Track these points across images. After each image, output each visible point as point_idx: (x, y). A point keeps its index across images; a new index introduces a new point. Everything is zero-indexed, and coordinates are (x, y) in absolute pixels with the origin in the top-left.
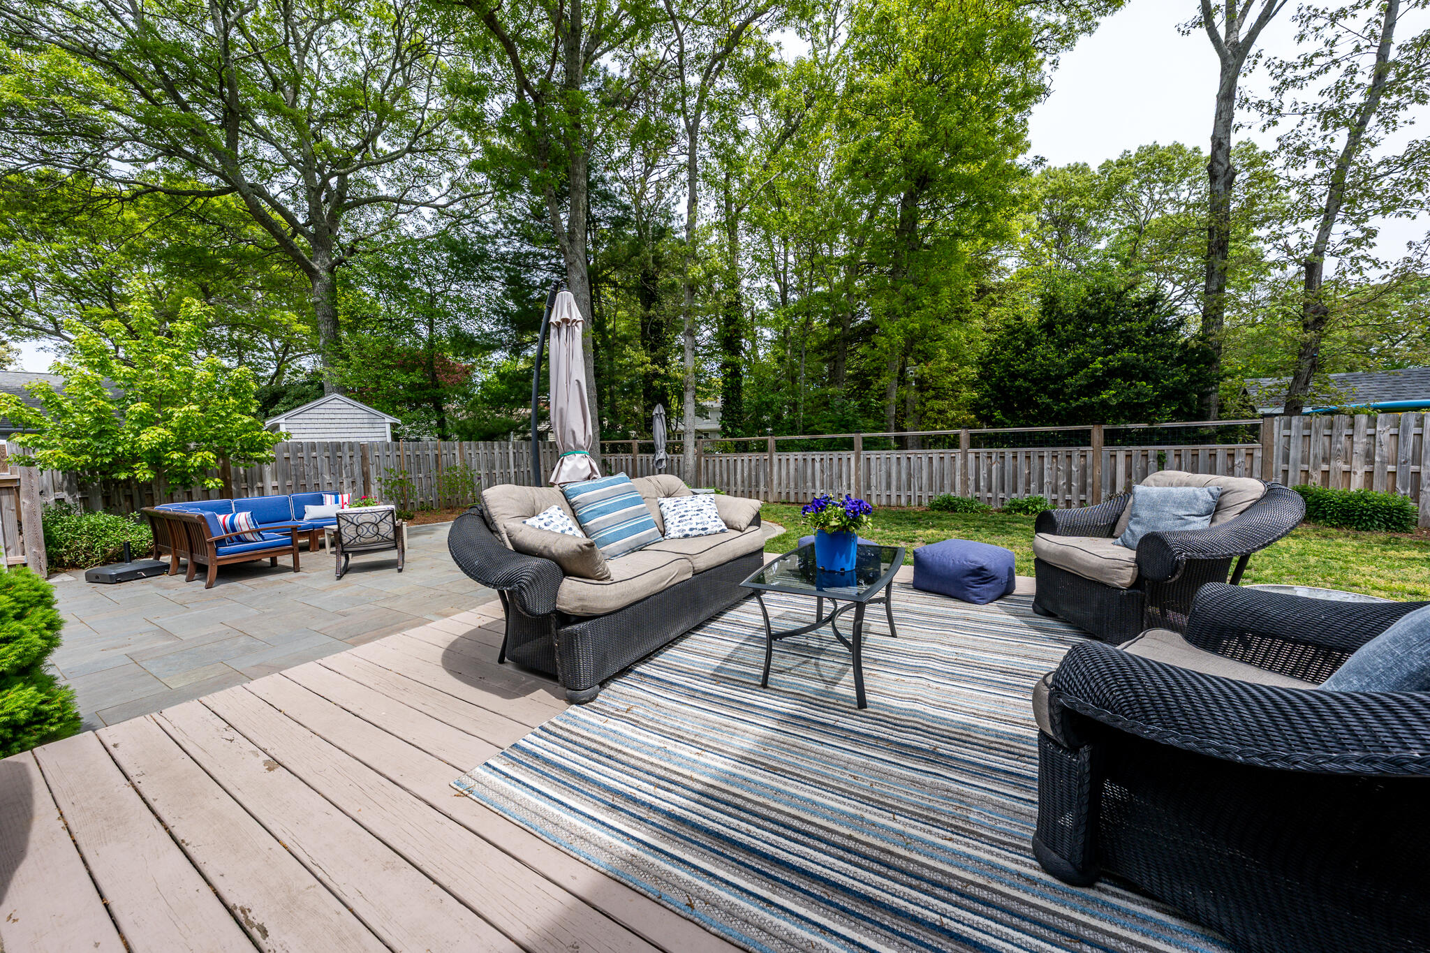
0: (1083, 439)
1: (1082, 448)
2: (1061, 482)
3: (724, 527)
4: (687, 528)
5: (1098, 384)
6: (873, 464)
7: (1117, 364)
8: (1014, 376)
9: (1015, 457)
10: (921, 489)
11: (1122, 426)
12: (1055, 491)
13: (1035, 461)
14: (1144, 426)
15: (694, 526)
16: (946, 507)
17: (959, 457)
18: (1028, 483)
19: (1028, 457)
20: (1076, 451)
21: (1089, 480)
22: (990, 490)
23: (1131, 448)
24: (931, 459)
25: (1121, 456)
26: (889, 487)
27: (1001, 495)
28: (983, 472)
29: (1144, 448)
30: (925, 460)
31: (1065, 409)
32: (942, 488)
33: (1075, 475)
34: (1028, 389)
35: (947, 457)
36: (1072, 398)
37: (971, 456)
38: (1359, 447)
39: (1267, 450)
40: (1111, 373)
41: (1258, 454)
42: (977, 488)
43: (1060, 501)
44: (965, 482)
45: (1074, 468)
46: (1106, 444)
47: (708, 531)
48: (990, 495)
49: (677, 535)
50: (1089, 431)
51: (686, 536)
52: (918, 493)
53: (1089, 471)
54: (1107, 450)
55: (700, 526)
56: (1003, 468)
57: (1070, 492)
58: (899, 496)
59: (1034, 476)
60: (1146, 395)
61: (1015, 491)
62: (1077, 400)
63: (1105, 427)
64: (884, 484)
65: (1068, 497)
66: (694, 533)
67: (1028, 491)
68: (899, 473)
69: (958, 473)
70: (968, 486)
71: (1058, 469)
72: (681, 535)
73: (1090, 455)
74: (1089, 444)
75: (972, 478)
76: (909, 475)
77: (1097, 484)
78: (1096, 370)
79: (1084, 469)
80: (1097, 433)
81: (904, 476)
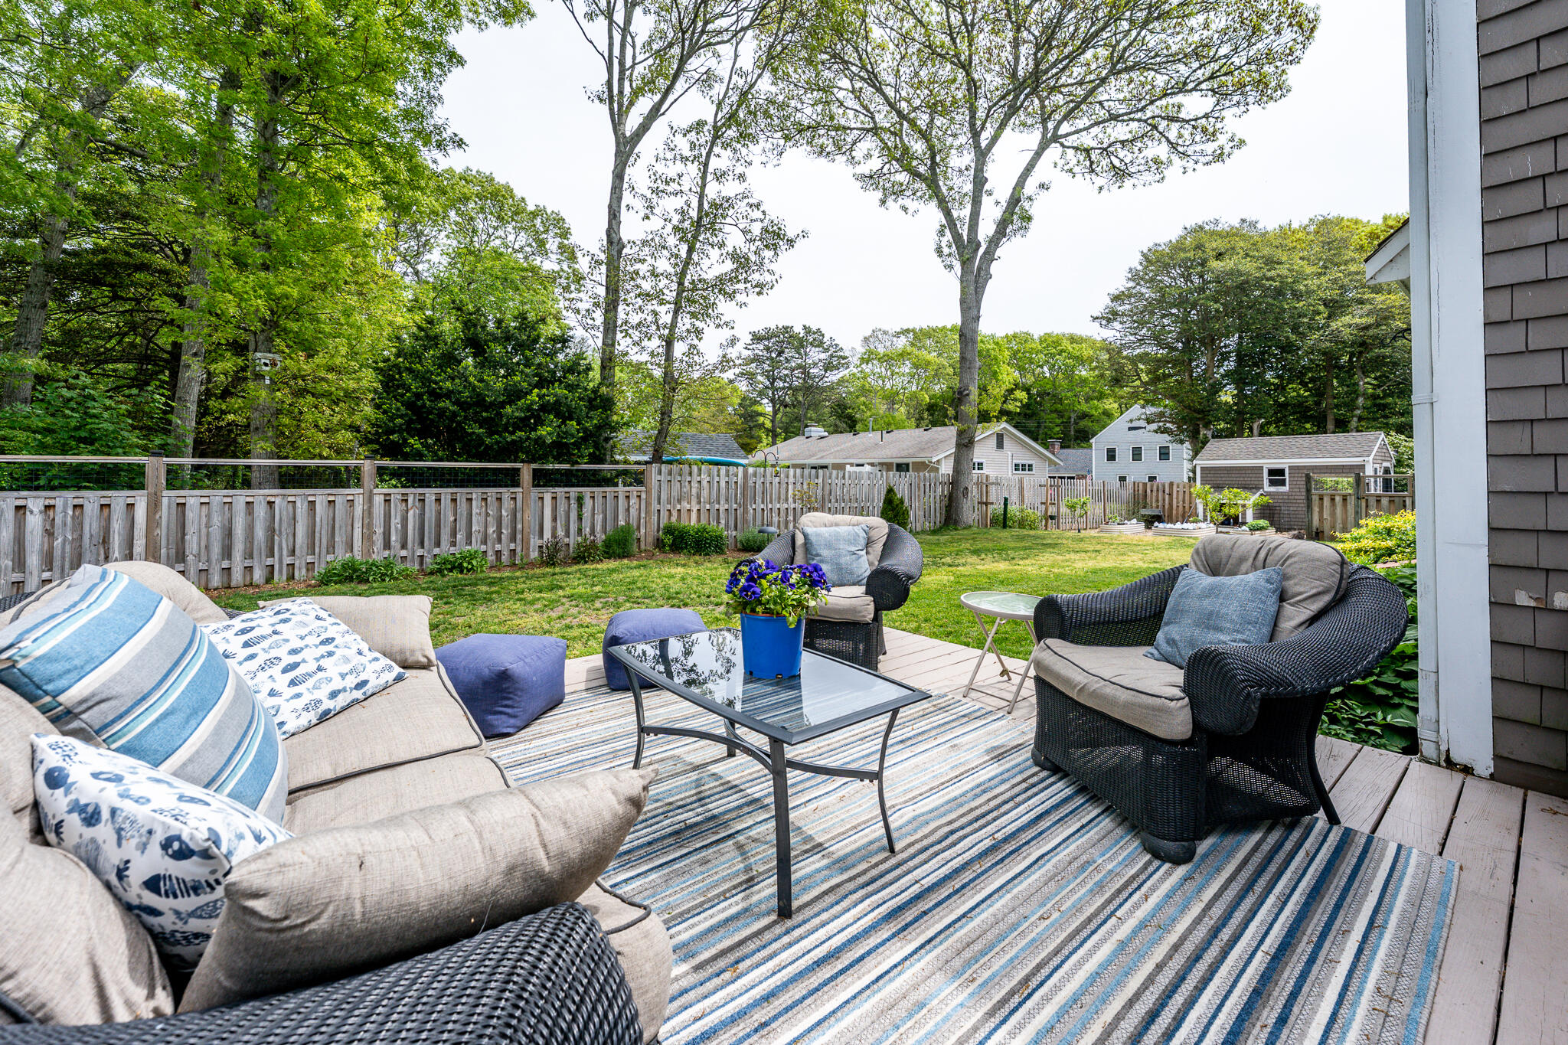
0: (511, 479)
1: (512, 490)
2: (491, 530)
3: (397, 670)
4: (322, 694)
5: (534, 418)
6: (191, 515)
7: (552, 399)
8: (436, 395)
9: (438, 500)
10: (293, 553)
11: (551, 466)
12: (484, 542)
13: (462, 505)
14: (567, 466)
15: (337, 684)
16: (350, 579)
17: (359, 502)
18: (454, 534)
19: (454, 500)
20: (506, 492)
21: (519, 526)
22: (404, 546)
23: (557, 489)
24: (313, 503)
25: (548, 498)
26: (227, 552)
27: (420, 552)
28: (396, 521)
29: (567, 489)
30: (302, 507)
31: (498, 443)
32: (331, 548)
33: (506, 521)
34: (454, 414)
35: (339, 501)
36: (506, 430)
37: (378, 500)
38: (694, 491)
39: (648, 492)
40: (545, 408)
41: (643, 496)
42: (387, 545)
43: (490, 553)
44: (368, 538)
45: (504, 513)
46: (534, 486)
47: (369, 688)
48: (404, 553)
49: (303, 721)
50: (518, 470)
51: (325, 717)
52: (288, 560)
53: (519, 516)
54: (535, 492)
55: (351, 681)
56: (422, 514)
57: (499, 541)
58: (250, 569)
59: (462, 524)
60: (573, 436)
61: (438, 544)
62: (513, 433)
63: (534, 466)
64: (216, 549)
65: (498, 547)
66: (342, 700)
67: (454, 544)
68: (250, 529)
69: (358, 525)
70: (372, 543)
71: (487, 515)
72: (312, 717)
73: (519, 497)
74: (518, 485)
75: (379, 530)
76: (271, 531)
77: (526, 530)
78: (533, 403)
79: (514, 513)
80: (526, 472)
81: (260, 533)
